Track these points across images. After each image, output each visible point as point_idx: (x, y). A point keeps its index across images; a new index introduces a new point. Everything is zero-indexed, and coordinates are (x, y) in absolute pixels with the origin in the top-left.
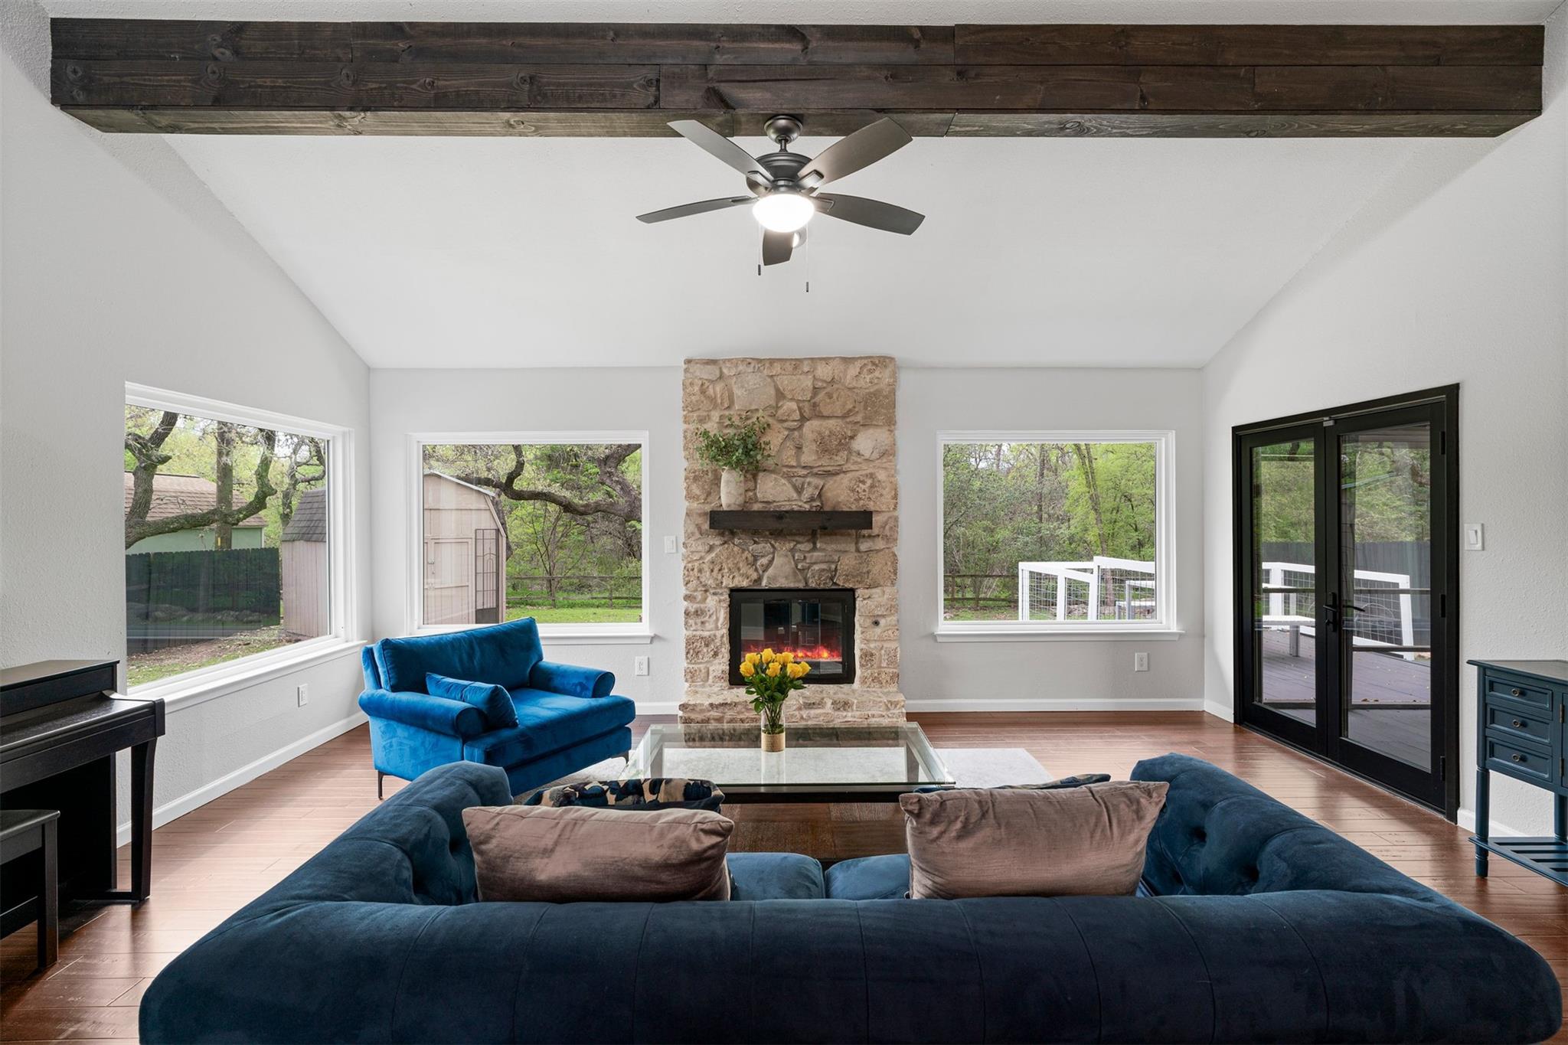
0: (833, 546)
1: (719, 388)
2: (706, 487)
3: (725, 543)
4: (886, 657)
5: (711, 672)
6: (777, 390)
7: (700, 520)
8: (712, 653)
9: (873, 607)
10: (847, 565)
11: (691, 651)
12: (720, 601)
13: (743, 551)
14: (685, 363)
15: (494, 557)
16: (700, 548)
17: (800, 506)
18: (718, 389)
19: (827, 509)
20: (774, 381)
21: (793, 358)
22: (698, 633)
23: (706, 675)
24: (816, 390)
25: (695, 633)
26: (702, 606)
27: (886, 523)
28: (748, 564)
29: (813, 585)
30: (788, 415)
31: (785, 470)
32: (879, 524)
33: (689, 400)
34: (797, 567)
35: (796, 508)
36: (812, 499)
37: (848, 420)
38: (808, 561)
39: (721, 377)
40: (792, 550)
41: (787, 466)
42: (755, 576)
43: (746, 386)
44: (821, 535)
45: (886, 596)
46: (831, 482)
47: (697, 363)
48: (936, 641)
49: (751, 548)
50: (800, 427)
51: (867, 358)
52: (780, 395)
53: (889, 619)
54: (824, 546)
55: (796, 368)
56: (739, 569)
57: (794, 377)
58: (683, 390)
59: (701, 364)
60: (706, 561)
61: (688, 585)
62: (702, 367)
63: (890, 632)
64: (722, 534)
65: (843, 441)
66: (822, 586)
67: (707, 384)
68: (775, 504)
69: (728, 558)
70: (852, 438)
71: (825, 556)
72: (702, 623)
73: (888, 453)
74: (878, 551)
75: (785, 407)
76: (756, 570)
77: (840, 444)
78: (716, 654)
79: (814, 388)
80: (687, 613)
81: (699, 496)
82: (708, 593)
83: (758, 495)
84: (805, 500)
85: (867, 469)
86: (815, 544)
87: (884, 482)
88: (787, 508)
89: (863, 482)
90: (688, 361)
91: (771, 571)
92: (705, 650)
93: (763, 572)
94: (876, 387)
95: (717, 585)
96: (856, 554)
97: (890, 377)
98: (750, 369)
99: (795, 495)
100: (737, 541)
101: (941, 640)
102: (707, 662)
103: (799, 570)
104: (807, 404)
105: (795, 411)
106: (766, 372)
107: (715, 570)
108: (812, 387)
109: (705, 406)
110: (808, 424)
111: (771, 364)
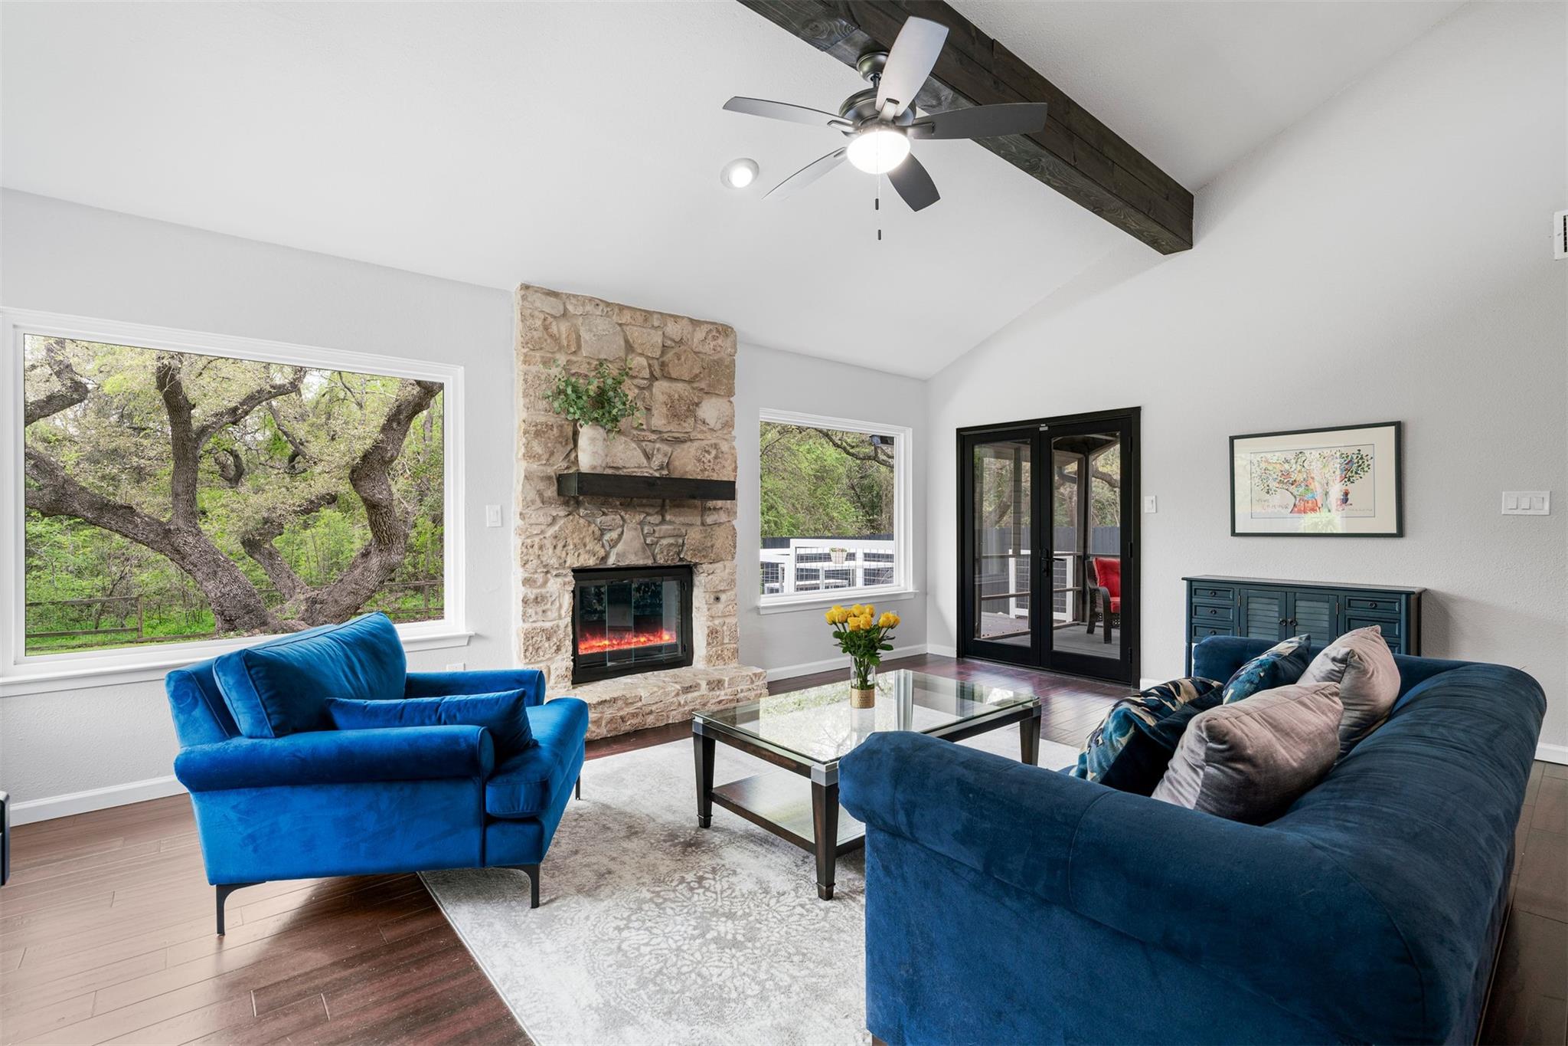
0: (681, 519)
1: (564, 326)
2: (549, 445)
3: (570, 514)
4: (727, 633)
5: (552, 672)
6: (627, 341)
7: (541, 486)
8: (555, 648)
9: (717, 582)
10: (694, 539)
11: (531, 648)
12: (563, 585)
13: (590, 523)
14: (522, 289)
16: (542, 520)
17: (649, 473)
18: (563, 328)
19: (676, 475)
20: (623, 331)
21: (643, 308)
22: (538, 625)
24: (665, 348)
25: (534, 625)
26: (543, 591)
28: (595, 539)
29: (661, 561)
30: (638, 372)
31: (635, 432)
33: (529, 335)
34: (645, 542)
35: (647, 475)
36: (661, 468)
37: (694, 385)
38: (657, 535)
39: (565, 314)
40: (641, 523)
41: (637, 429)
42: (602, 553)
43: (595, 330)
44: (669, 506)
45: (727, 571)
46: (679, 450)
47: (536, 291)
48: (759, 614)
49: (598, 520)
50: (650, 387)
51: (711, 323)
52: (629, 348)
53: (729, 594)
54: (673, 519)
55: (645, 320)
56: (585, 545)
57: (644, 330)
58: (522, 321)
59: (541, 294)
60: (547, 535)
61: (527, 566)
62: (543, 297)
63: (730, 607)
64: (568, 503)
65: (690, 407)
66: (668, 563)
67: (550, 319)
68: (625, 470)
69: (573, 532)
70: (697, 405)
71: (674, 529)
72: (544, 611)
73: (728, 424)
74: (720, 524)
75: (634, 362)
76: (603, 546)
77: (689, 410)
78: (558, 649)
79: (664, 346)
80: (525, 601)
81: (540, 456)
82: (549, 575)
84: (655, 468)
85: (712, 439)
86: (663, 517)
87: (726, 454)
88: (637, 474)
89: (708, 452)
90: (526, 287)
91: (620, 547)
92: (547, 645)
93: (611, 548)
94: (719, 356)
95: (560, 565)
96: (701, 528)
97: (731, 348)
98: (599, 312)
99: (645, 461)
100: (582, 512)
101: (762, 612)
102: (549, 659)
103: (647, 545)
104: (656, 361)
105: (644, 368)
106: (614, 318)
107: (558, 546)
108: (661, 344)
109: (548, 346)
110: (658, 384)
111: (620, 311)
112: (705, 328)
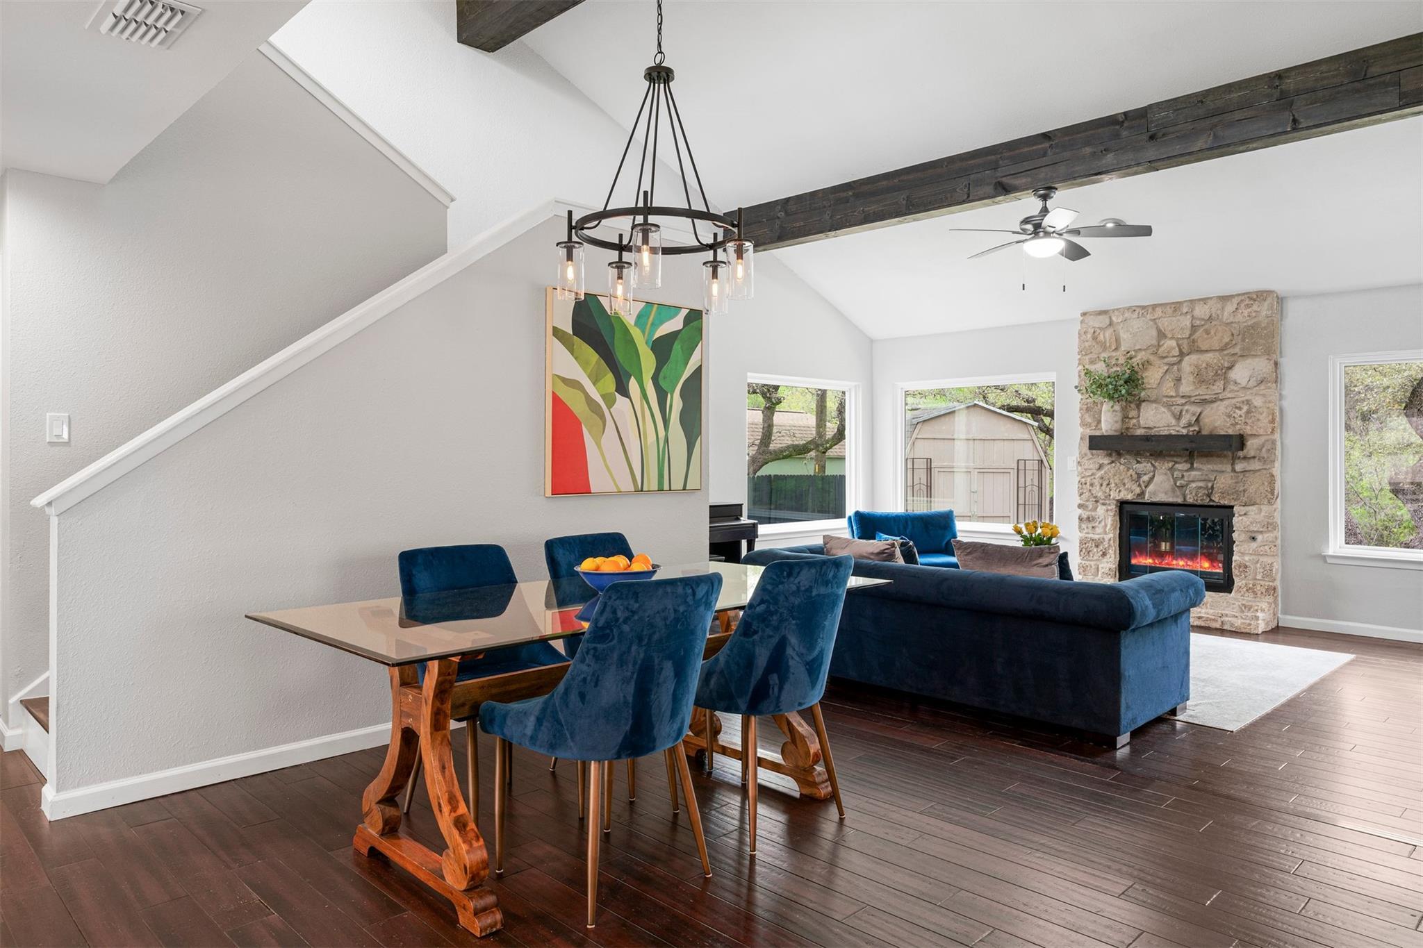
0: (1210, 467)
1: (1108, 333)
3: (1113, 462)
4: (1262, 570)
5: (1100, 569)
6: (1159, 331)
8: (1101, 553)
9: (1248, 523)
10: (1223, 483)
11: (1084, 550)
12: (1107, 510)
13: (1128, 469)
14: (1081, 316)
15: (1036, 489)
16: (1091, 466)
17: (1178, 431)
18: (1107, 335)
19: (1205, 432)
20: (1156, 324)
21: (1174, 301)
22: (1089, 536)
23: (1096, 570)
24: (1194, 328)
25: (1087, 535)
26: (1093, 513)
27: (1263, 446)
28: (1133, 480)
29: (1190, 500)
30: (1168, 352)
31: (1165, 400)
32: (1255, 447)
33: (1083, 346)
34: (1175, 484)
35: (1174, 433)
36: (1190, 425)
37: (1225, 352)
38: (1186, 479)
39: (1112, 324)
40: (1171, 469)
41: (1167, 396)
42: (1138, 491)
43: (1131, 330)
44: (1197, 456)
45: (1263, 514)
46: (1209, 409)
47: (1091, 315)
48: (1326, 562)
49: (1134, 467)
50: (1181, 361)
51: (1244, 294)
53: (1266, 535)
54: (1201, 466)
55: (1175, 310)
56: (1124, 484)
57: (1174, 318)
58: (1079, 338)
59: (1094, 315)
60: (1096, 477)
61: (1082, 496)
62: (1095, 317)
63: (1267, 547)
64: (1110, 455)
65: (1219, 372)
66: (1199, 502)
67: (1098, 331)
68: (1155, 429)
69: (1115, 475)
70: (1230, 368)
71: (1202, 475)
72: (1093, 527)
73: (1267, 381)
74: (1255, 471)
75: (1165, 346)
76: (1140, 485)
77: (1216, 374)
78: (1104, 554)
79: (1192, 326)
80: (1081, 519)
81: (1091, 424)
82: (1098, 504)
83: (1141, 422)
84: (1182, 426)
85: (1243, 396)
86: (1192, 464)
87: (1260, 408)
88: (1166, 433)
89: (1240, 408)
90: (1084, 314)
91: (1151, 487)
92: (1095, 550)
93: (1146, 487)
94: (1254, 320)
95: (1106, 497)
96: (1232, 474)
97: (1268, 309)
98: (1135, 315)
99: (1174, 422)
100: (1122, 461)
101: (1329, 561)
102: (1096, 560)
103: (1178, 486)
104: (1186, 341)
105: (1174, 348)
106: (1149, 316)
107: (1105, 484)
108: (1190, 325)
109: (1097, 349)
110: (1187, 358)
111: (1153, 309)
112: (1235, 301)
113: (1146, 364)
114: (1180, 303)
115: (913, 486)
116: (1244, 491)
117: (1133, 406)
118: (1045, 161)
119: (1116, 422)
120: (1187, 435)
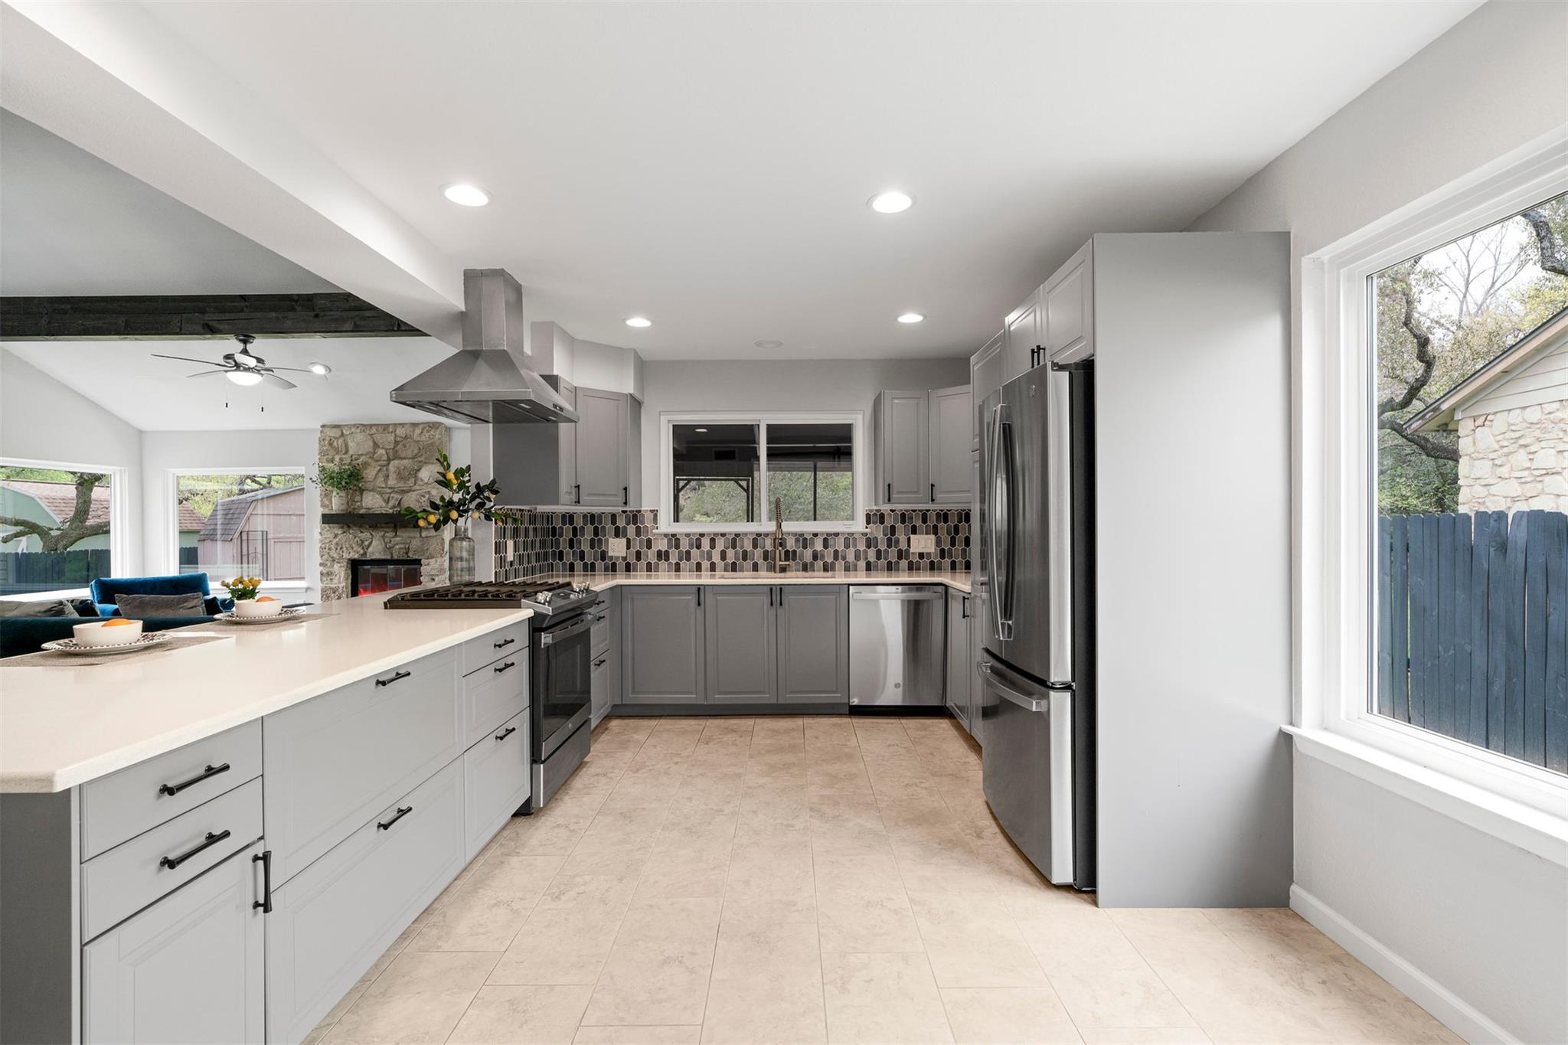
0: (407, 534)
1: (341, 441)
3: (344, 532)
6: (374, 441)
9: (430, 570)
10: (415, 545)
11: (324, 596)
12: (341, 567)
13: (355, 537)
14: (321, 427)
16: (329, 536)
17: (387, 511)
18: (339, 442)
19: (402, 512)
20: (372, 437)
21: (384, 424)
22: (328, 586)
24: (396, 443)
25: (326, 585)
26: (331, 569)
28: (358, 545)
29: (395, 557)
30: (380, 457)
31: (378, 489)
33: (322, 449)
34: (386, 546)
35: (384, 512)
36: (394, 507)
37: (415, 460)
38: (392, 543)
39: (342, 435)
40: (383, 536)
41: (379, 487)
42: (362, 552)
43: (356, 440)
44: (399, 527)
45: (438, 564)
46: (406, 496)
47: (328, 427)
49: (359, 535)
50: (389, 464)
53: (440, 577)
54: (401, 534)
55: (384, 430)
56: (353, 548)
57: (384, 435)
58: (320, 443)
59: (330, 427)
60: (333, 543)
61: (322, 557)
62: (331, 429)
64: (342, 528)
65: (412, 472)
66: (401, 558)
67: (333, 439)
68: (373, 510)
69: (346, 541)
70: (419, 470)
71: (402, 540)
72: (331, 579)
74: (433, 537)
75: (378, 453)
76: (363, 548)
77: (410, 474)
78: (339, 598)
79: (395, 441)
80: (322, 574)
81: (325, 505)
82: (335, 562)
83: (364, 505)
84: (389, 507)
85: (426, 489)
86: (396, 533)
88: (380, 512)
89: (424, 497)
90: (323, 426)
91: (370, 549)
92: (333, 595)
93: (367, 549)
94: (432, 441)
95: (340, 557)
96: (421, 539)
97: (440, 434)
98: (358, 431)
99: (384, 505)
100: (351, 531)
103: (387, 548)
104: (391, 451)
105: (384, 455)
106: (368, 432)
107: (339, 548)
108: (393, 441)
109: (332, 452)
110: (392, 462)
111: (371, 427)
113: (366, 465)
114: (388, 425)
115: (248, 555)
116: (427, 549)
117: (358, 493)
118: (242, 315)
119: (343, 504)
120: (392, 514)
